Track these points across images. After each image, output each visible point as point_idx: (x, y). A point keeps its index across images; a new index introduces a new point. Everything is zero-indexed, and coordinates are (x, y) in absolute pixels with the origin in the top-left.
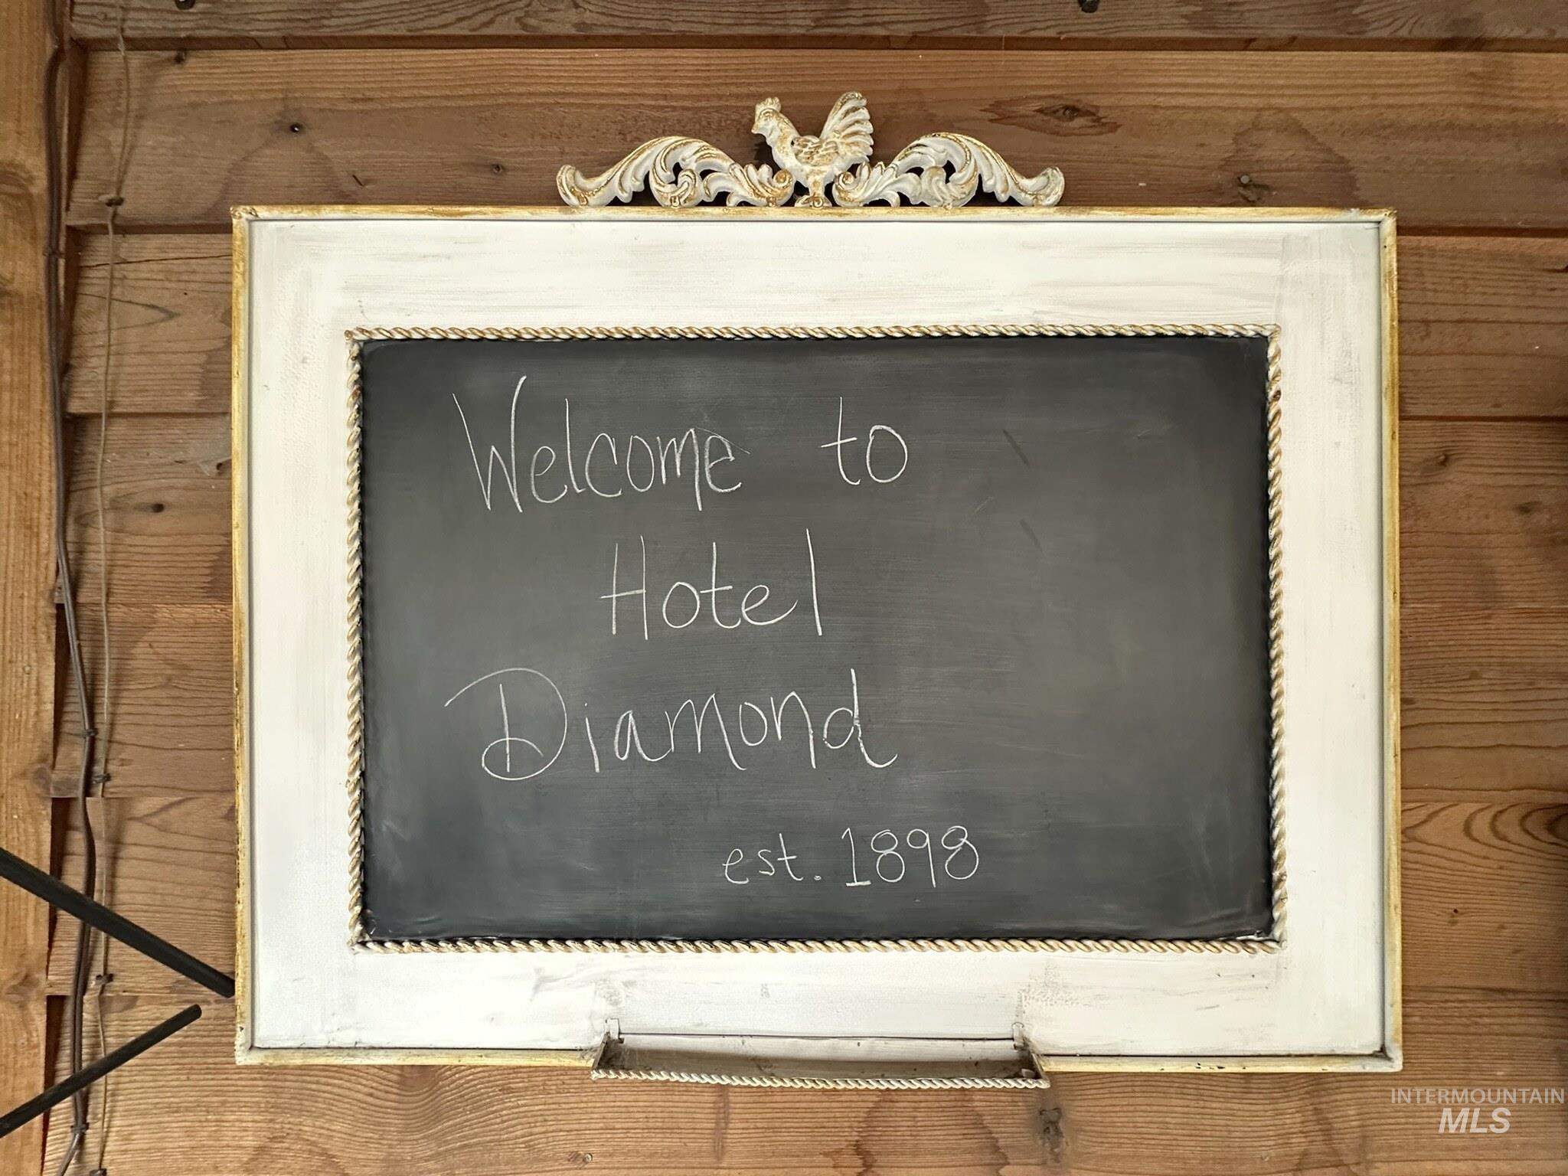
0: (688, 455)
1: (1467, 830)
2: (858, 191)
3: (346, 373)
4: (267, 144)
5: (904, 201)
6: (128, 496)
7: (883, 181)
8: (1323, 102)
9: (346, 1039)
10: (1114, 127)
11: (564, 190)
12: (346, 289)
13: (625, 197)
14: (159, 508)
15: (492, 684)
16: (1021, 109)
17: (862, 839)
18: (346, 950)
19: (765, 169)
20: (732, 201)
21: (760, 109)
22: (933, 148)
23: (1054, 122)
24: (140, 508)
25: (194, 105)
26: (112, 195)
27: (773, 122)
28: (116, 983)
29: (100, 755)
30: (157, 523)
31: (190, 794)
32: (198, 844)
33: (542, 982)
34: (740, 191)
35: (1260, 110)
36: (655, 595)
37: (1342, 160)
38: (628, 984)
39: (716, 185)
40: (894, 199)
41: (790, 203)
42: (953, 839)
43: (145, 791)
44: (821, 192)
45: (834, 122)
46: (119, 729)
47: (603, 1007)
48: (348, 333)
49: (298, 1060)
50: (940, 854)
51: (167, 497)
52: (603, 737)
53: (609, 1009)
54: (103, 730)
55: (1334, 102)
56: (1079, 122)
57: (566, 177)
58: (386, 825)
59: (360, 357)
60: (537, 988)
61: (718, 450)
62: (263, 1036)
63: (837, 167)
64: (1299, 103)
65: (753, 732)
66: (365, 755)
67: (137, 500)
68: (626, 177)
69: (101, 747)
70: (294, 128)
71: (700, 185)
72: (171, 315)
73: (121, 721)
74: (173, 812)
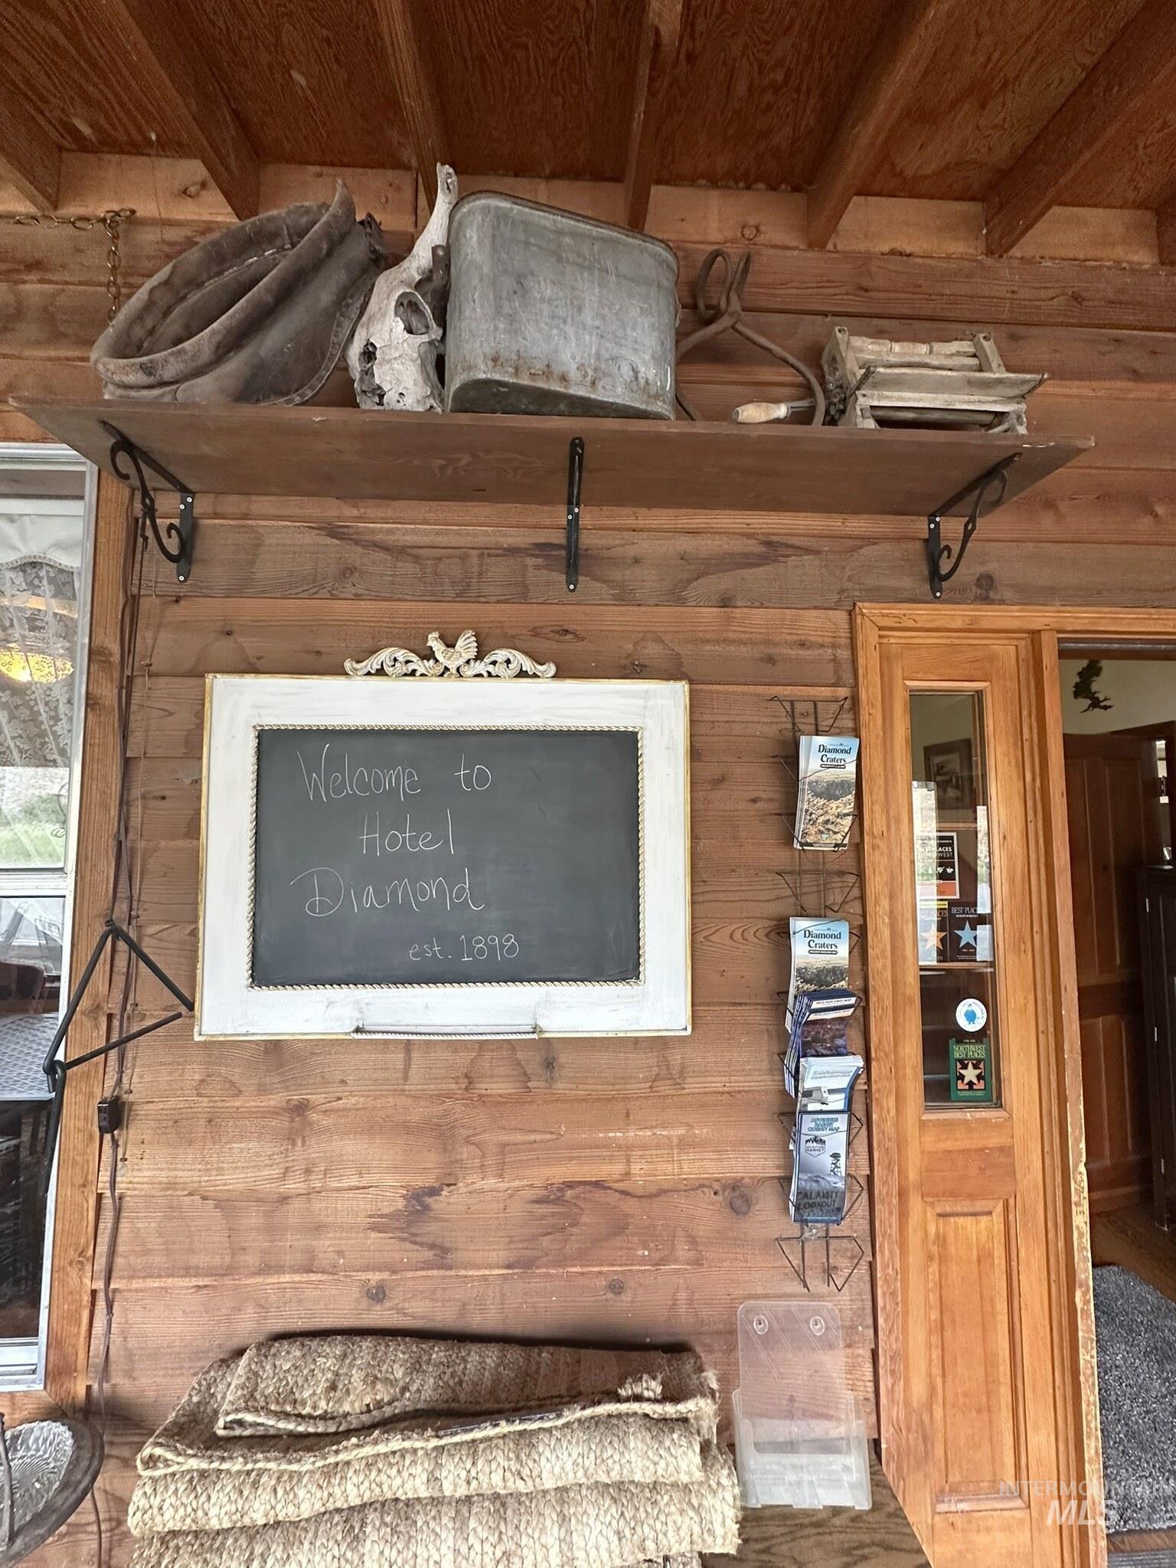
0: (398, 778)
1: (731, 937)
2: (468, 671)
3: (253, 743)
4: (217, 640)
5: (490, 675)
6: (149, 792)
7: (480, 667)
8: (672, 629)
9: (243, 1030)
10: (583, 639)
11: (348, 669)
12: (253, 707)
13: (373, 672)
14: (163, 798)
15: (311, 875)
16: (544, 631)
17: (469, 941)
18: (245, 990)
19: (432, 662)
20: (418, 674)
21: (430, 636)
22: (501, 655)
23: (557, 637)
24: (155, 798)
25: (184, 622)
26: (148, 662)
27: (435, 643)
28: (139, 1008)
29: (135, 905)
30: (162, 804)
31: (176, 924)
32: (176, 946)
33: (330, 1004)
34: (421, 670)
35: (645, 632)
36: (382, 837)
37: (678, 654)
38: (367, 1004)
39: (411, 667)
40: (485, 674)
41: (442, 675)
42: (508, 940)
43: (153, 922)
44: (454, 671)
45: (460, 643)
46: (143, 895)
47: (357, 1015)
48: (254, 727)
49: (222, 1039)
50: (502, 947)
51: (166, 793)
52: (359, 898)
53: (359, 1015)
54: (136, 897)
55: (677, 629)
56: (568, 637)
57: (348, 665)
58: (263, 936)
59: (258, 737)
60: (327, 1007)
61: (411, 775)
62: (205, 1029)
63: (461, 661)
64: (662, 629)
65: (424, 895)
66: (255, 905)
67: (154, 794)
68: (373, 663)
69: (135, 903)
70: (229, 634)
71: (404, 668)
72: (171, 714)
73: (144, 892)
74: (165, 933)
